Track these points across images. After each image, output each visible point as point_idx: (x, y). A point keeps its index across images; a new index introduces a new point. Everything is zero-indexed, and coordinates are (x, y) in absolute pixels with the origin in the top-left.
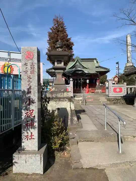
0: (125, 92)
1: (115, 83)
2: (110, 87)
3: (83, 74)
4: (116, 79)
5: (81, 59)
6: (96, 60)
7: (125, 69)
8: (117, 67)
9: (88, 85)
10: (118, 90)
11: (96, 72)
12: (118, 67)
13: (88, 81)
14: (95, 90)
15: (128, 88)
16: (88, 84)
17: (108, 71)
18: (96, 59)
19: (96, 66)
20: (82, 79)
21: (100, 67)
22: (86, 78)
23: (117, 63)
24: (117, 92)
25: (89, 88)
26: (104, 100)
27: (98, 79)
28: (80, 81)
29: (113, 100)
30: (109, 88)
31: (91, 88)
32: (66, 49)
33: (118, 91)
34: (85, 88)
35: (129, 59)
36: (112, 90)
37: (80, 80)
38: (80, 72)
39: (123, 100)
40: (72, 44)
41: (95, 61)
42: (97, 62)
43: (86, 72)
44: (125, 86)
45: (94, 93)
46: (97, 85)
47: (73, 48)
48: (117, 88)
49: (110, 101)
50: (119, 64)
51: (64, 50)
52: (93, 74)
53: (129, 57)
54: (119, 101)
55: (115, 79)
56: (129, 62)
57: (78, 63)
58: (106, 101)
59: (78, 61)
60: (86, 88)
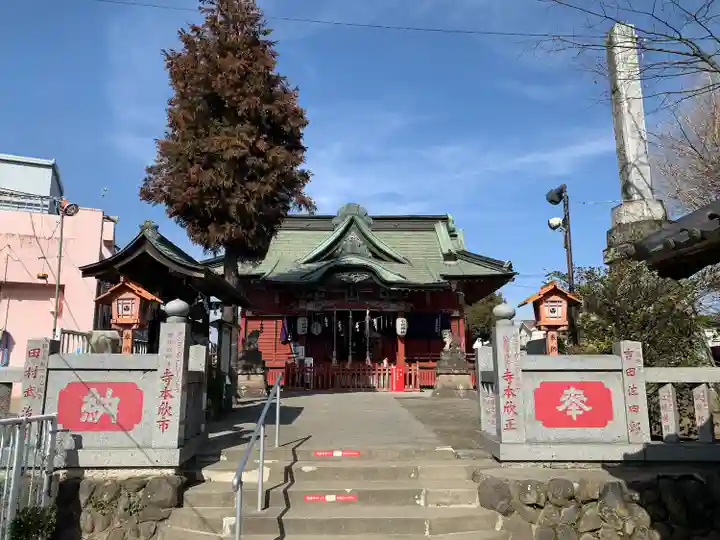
0: (634, 427)
1: (543, 342)
2: (509, 376)
3: (376, 288)
4: (556, 313)
5: (375, 219)
6: (447, 225)
7: (609, 247)
8: (556, 221)
9: (401, 347)
10: (573, 402)
11: (445, 277)
12: (566, 222)
13: (401, 325)
14: (438, 375)
15: (662, 385)
16: (406, 339)
17: (507, 277)
18: (445, 219)
19: (446, 251)
20: (373, 315)
21: (464, 255)
22: (393, 308)
23: (558, 197)
24: (564, 420)
25: (410, 360)
26: (457, 499)
27: (456, 314)
28: (362, 326)
29: (536, 506)
30: (503, 384)
31: (418, 364)
32: (258, 139)
33: (574, 413)
34: (385, 361)
35: (634, 177)
36: (527, 405)
37: (360, 316)
38: (358, 278)
39: (627, 503)
40: (298, 115)
41: (441, 228)
42: (452, 234)
43: (390, 277)
44: (631, 372)
45: (431, 387)
46: (447, 346)
47: (303, 142)
48: (568, 385)
49: (506, 514)
50: (566, 205)
51: (246, 142)
52: (427, 287)
53: (631, 159)
54: (590, 511)
55: (545, 309)
56: (636, 197)
57: (353, 235)
58: (476, 504)
59: (353, 226)
60: (389, 362)
